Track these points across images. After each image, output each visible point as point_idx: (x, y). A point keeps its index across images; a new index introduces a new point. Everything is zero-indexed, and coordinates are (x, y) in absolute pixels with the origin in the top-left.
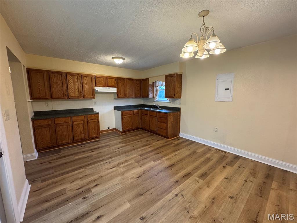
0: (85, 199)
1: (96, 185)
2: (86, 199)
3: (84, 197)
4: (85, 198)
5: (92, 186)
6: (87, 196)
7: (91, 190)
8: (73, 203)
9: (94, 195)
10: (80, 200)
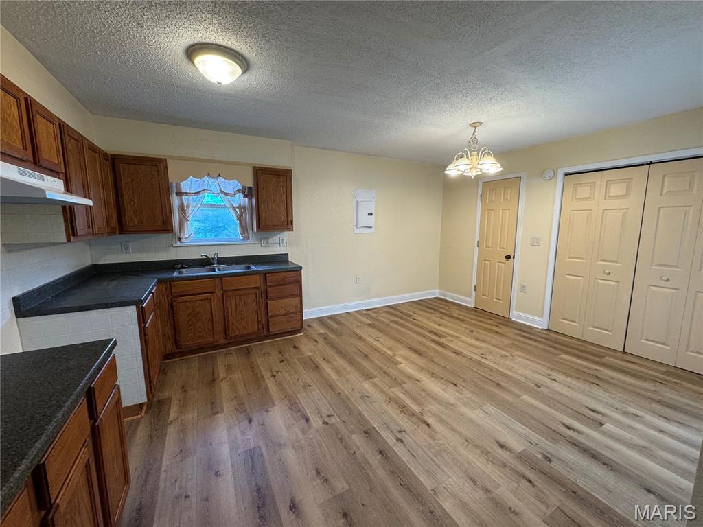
0: (549, 456)
1: (502, 446)
2: (547, 454)
3: (544, 460)
4: (546, 458)
5: (508, 453)
6: (540, 456)
7: (520, 453)
8: (571, 477)
9: (531, 443)
10: (556, 466)
